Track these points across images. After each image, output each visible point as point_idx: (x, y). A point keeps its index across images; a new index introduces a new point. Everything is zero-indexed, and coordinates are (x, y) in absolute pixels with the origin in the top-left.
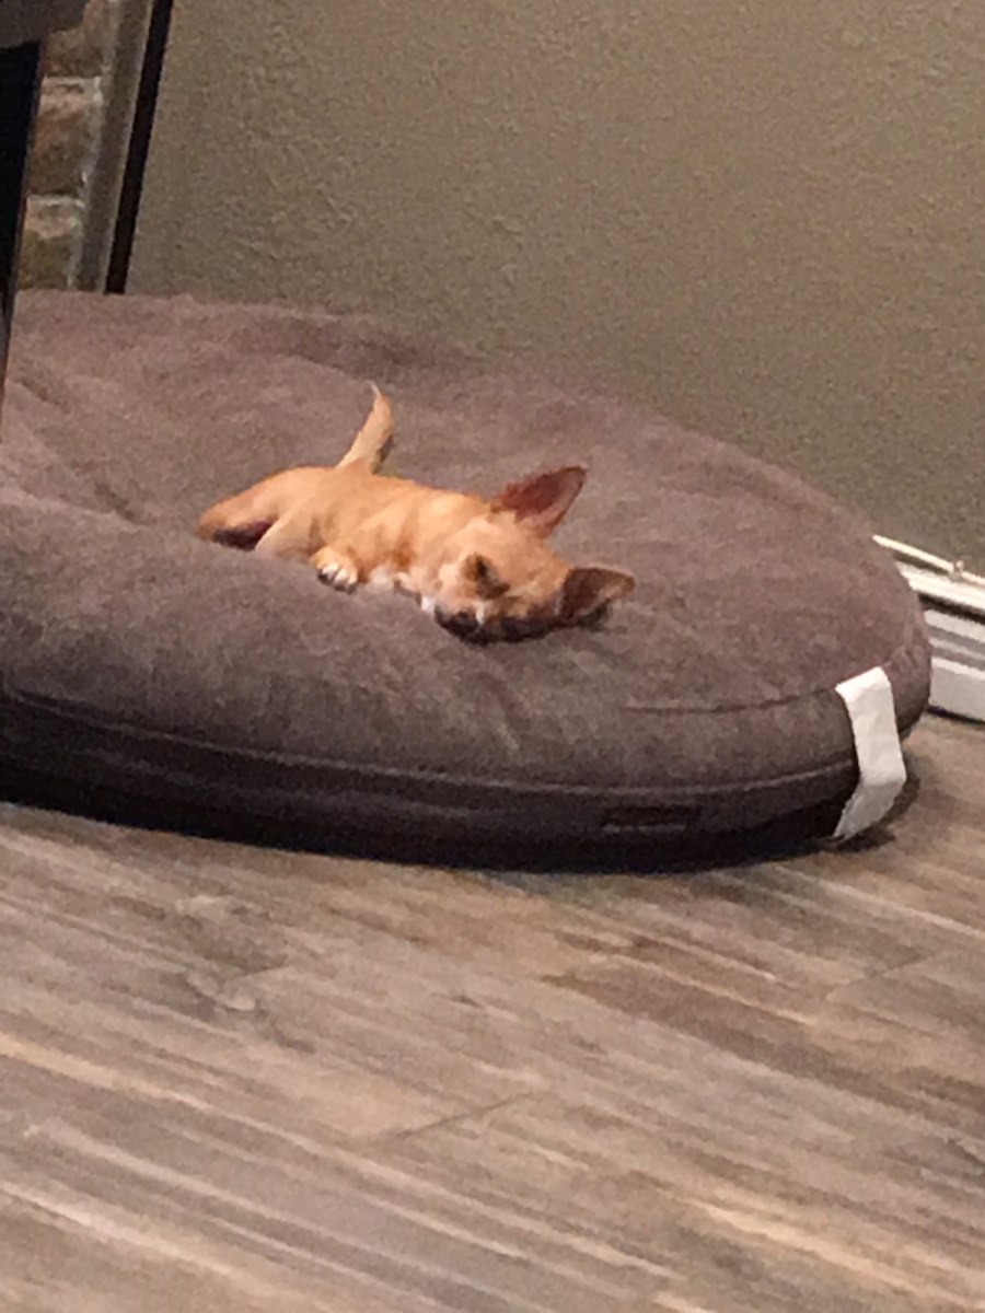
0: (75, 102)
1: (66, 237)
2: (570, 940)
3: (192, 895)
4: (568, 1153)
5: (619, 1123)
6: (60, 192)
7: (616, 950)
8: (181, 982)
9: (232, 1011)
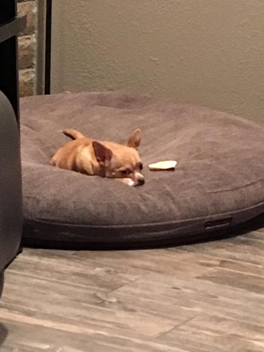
0: (28, 42)
1: (31, 80)
2: (202, 264)
3: (95, 268)
4: (212, 331)
5: (225, 319)
6: (28, 68)
7: (216, 265)
8: (95, 296)
9: (110, 302)
